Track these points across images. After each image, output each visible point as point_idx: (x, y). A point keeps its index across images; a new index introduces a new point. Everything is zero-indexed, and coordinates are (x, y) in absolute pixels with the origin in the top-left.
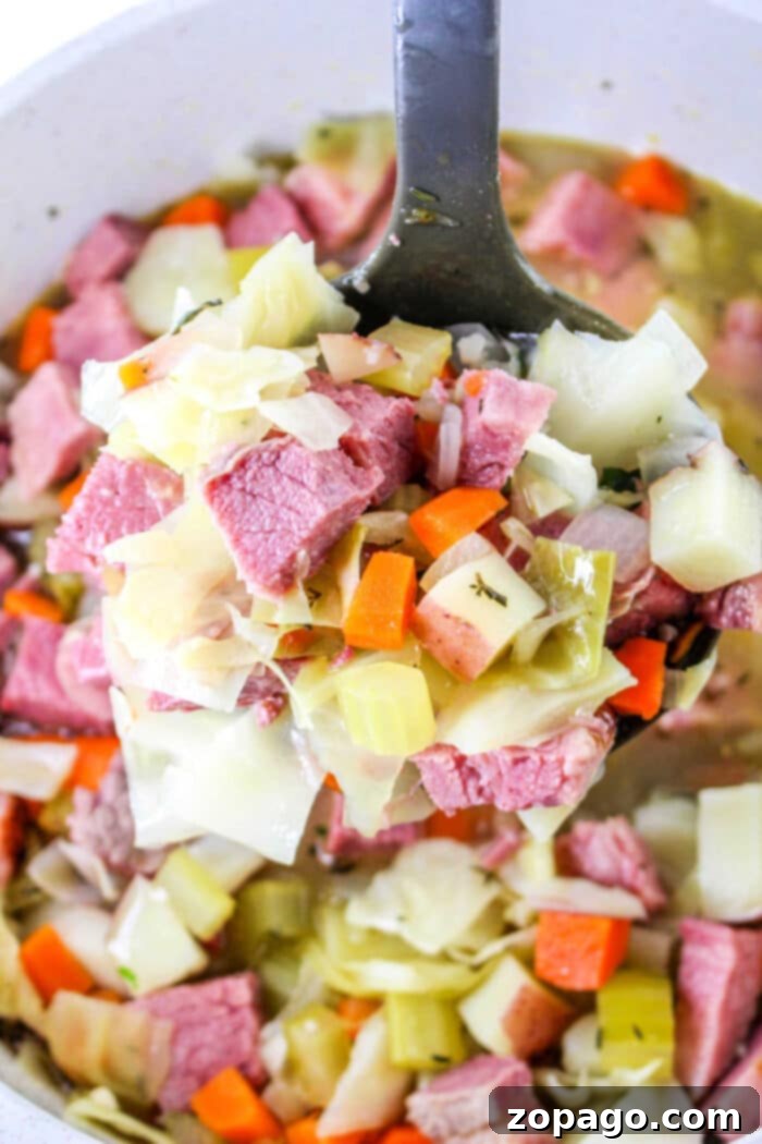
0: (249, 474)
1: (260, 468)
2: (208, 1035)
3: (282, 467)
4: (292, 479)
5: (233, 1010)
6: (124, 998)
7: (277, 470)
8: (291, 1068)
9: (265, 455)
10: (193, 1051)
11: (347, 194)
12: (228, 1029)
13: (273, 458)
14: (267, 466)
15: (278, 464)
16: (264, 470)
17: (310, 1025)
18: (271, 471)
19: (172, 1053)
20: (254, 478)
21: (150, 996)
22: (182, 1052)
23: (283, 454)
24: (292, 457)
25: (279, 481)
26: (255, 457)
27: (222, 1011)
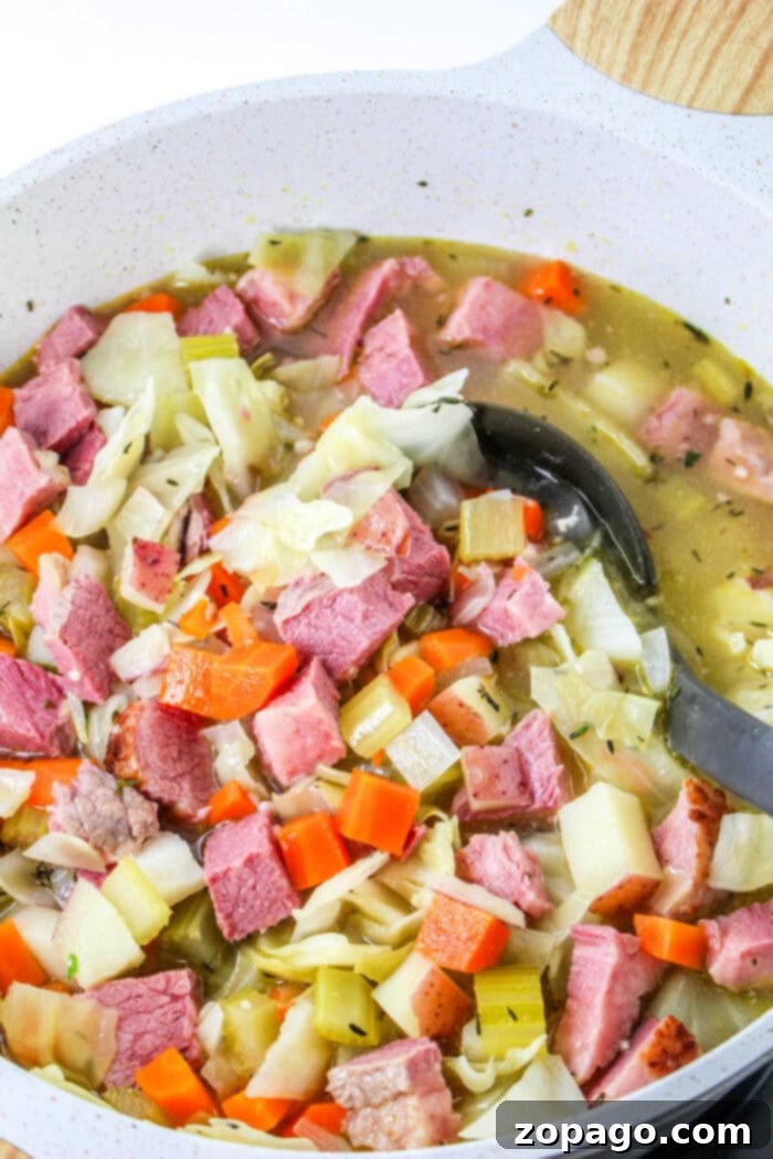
0: (312, 615)
1: (320, 610)
2: (152, 1021)
3: (338, 607)
4: (344, 617)
5: (175, 998)
6: (73, 990)
7: (333, 610)
8: (227, 1045)
9: (325, 601)
10: (138, 1036)
11: (292, 297)
12: (170, 1017)
13: (330, 602)
14: (327, 607)
15: (335, 606)
16: (324, 610)
17: (246, 1004)
18: (329, 611)
19: (117, 1038)
20: (317, 617)
21: (97, 987)
22: (127, 1037)
23: (338, 600)
24: (344, 602)
25: (335, 618)
26: (317, 602)
27: (165, 999)
